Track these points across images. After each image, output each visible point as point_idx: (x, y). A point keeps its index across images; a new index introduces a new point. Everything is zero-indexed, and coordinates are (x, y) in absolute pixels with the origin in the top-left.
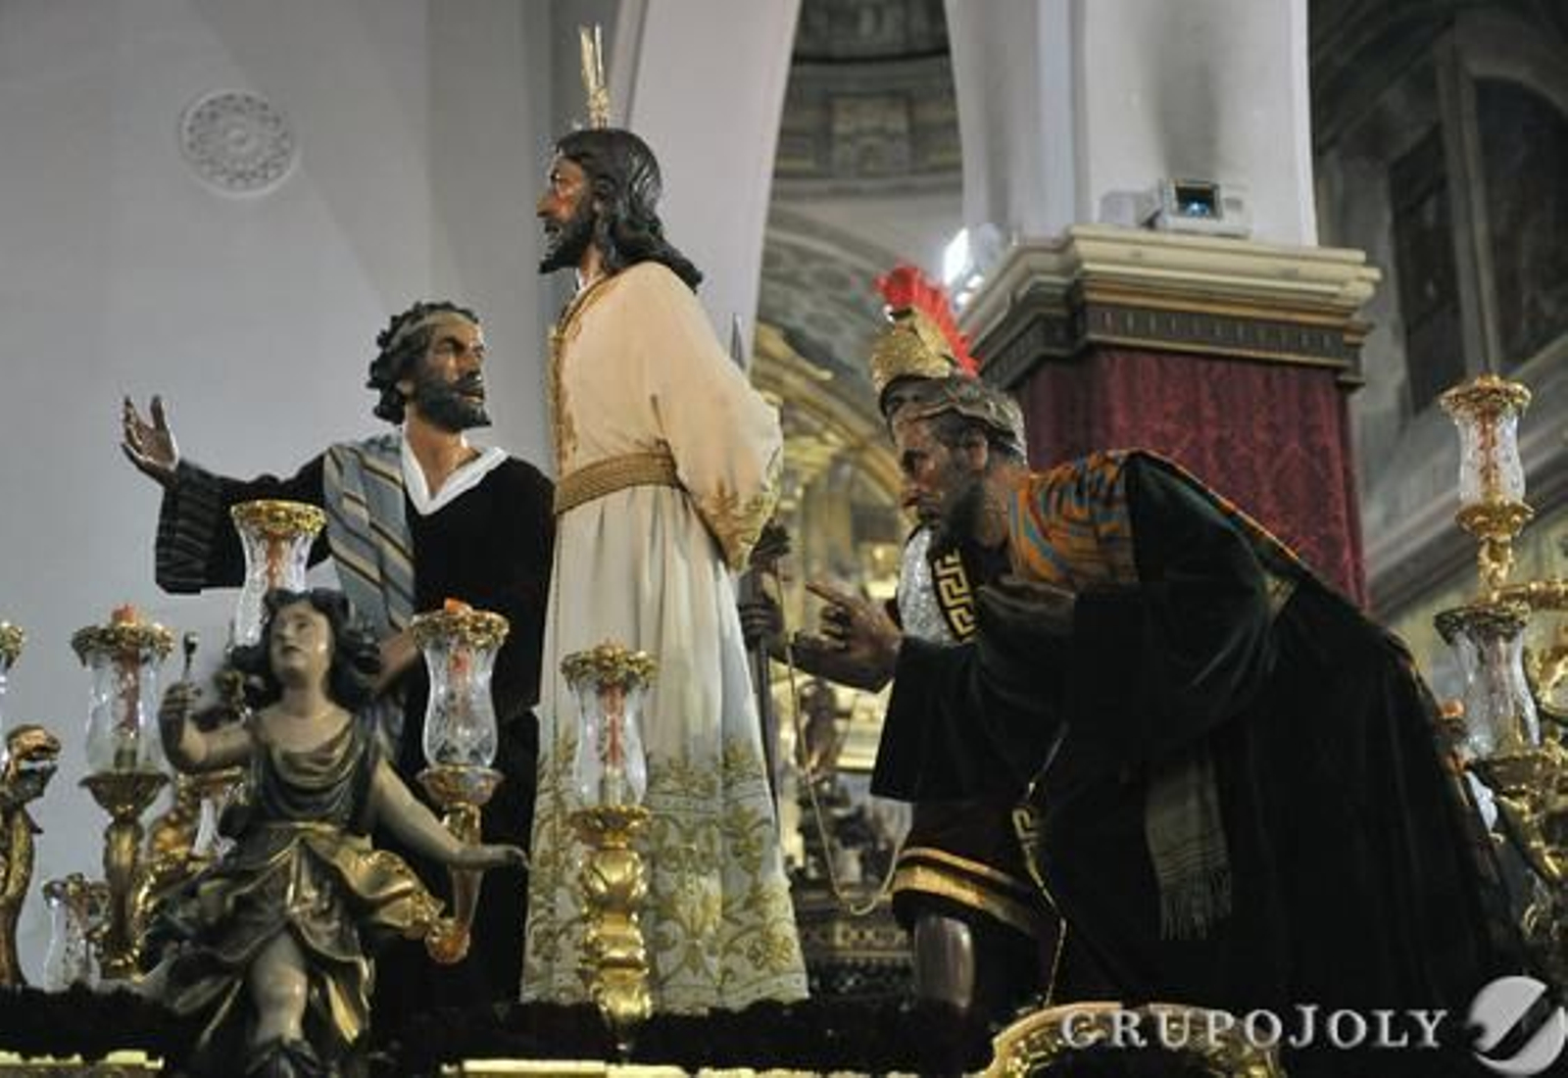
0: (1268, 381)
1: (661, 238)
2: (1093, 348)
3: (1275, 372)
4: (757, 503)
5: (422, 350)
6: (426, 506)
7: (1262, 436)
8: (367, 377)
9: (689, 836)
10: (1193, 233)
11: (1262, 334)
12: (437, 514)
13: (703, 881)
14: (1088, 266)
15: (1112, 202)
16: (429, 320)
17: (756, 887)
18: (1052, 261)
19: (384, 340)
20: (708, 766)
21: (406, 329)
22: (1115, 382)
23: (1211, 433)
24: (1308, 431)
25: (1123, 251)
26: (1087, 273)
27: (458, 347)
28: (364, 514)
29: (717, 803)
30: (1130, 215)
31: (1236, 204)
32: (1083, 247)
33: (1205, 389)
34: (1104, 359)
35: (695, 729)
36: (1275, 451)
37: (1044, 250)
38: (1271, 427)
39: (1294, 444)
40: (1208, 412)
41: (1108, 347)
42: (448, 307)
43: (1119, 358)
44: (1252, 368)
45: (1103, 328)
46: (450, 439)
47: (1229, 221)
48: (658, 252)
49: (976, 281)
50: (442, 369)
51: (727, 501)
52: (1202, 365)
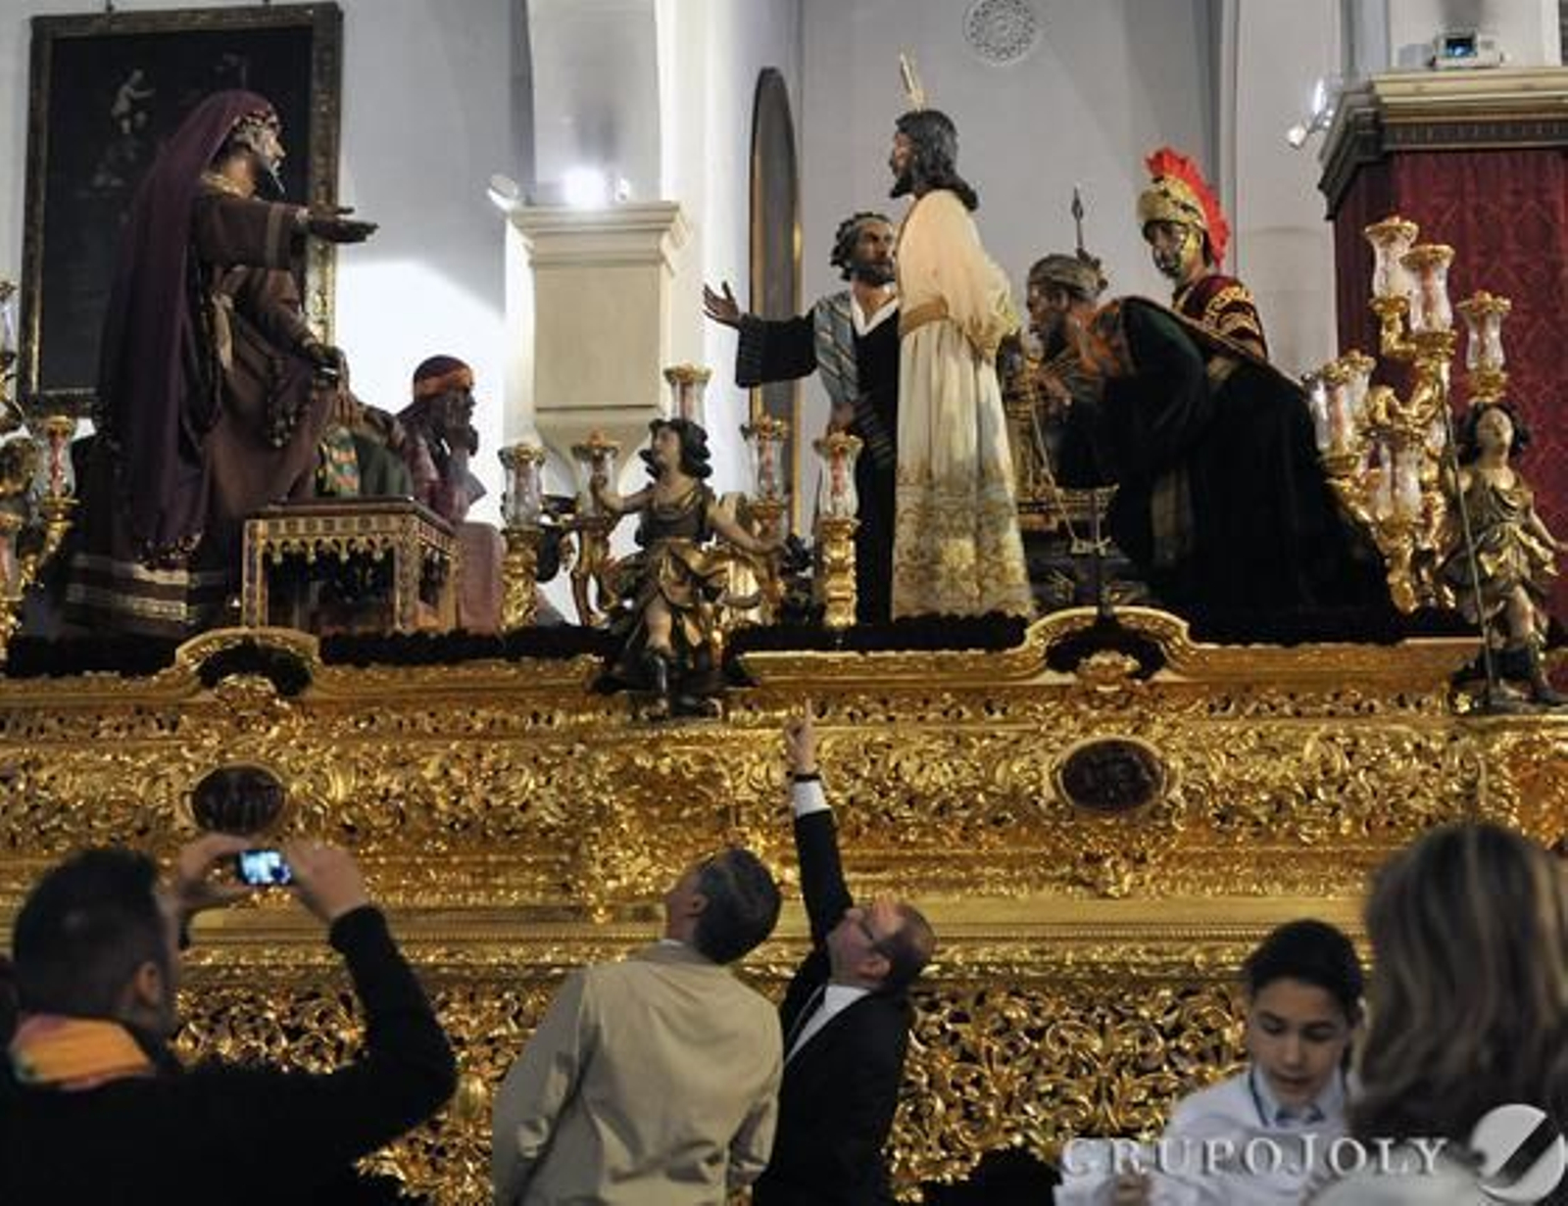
0: (1513, 163)
1: (952, 172)
2: (1389, 154)
3: (1519, 155)
4: (992, 328)
5: (854, 242)
6: (863, 329)
7: (1508, 199)
8: (829, 259)
9: (951, 517)
10: (1458, 68)
11: (1508, 131)
12: (871, 334)
13: (961, 542)
14: (1386, 100)
15: (1407, 52)
16: (858, 224)
17: (997, 542)
18: (1364, 97)
19: (838, 236)
20: (965, 478)
21: (848, 230)
22: (1403, 177)
23: (1471, 201)
24: (1540, 192)
25: (1409, 87)
26: (1386, 105)
27: (875, 239)
28: (829, 338)
29: (972, 498)
30: (1419, 61)
31: (1488, 45)
32: (1380, 89)
33: (1468, 172)
34: (1397, 159)
35: (959, 456)
36: (1518, 208)
37: (1358, 92)
38: (1516, 193)
39: (1532, 203)
40: (1470, 187)
41: (1399, 152)
42: (870, 215)
43: (1407, 158)
44: (1503, 156)
45: (1395, 141)
46: (875, 291)
47: (1483, 56)
48: (947, 182)
49: (1330, 113)
50: (865, 252)
51: (976, 326)
52: (1465, 157)
